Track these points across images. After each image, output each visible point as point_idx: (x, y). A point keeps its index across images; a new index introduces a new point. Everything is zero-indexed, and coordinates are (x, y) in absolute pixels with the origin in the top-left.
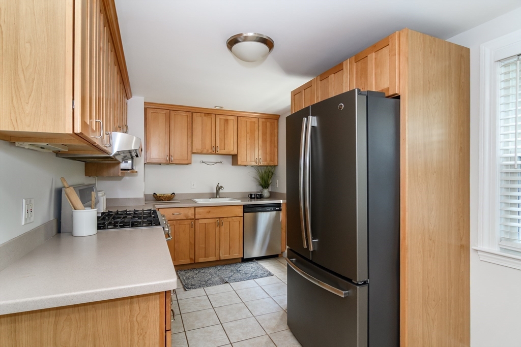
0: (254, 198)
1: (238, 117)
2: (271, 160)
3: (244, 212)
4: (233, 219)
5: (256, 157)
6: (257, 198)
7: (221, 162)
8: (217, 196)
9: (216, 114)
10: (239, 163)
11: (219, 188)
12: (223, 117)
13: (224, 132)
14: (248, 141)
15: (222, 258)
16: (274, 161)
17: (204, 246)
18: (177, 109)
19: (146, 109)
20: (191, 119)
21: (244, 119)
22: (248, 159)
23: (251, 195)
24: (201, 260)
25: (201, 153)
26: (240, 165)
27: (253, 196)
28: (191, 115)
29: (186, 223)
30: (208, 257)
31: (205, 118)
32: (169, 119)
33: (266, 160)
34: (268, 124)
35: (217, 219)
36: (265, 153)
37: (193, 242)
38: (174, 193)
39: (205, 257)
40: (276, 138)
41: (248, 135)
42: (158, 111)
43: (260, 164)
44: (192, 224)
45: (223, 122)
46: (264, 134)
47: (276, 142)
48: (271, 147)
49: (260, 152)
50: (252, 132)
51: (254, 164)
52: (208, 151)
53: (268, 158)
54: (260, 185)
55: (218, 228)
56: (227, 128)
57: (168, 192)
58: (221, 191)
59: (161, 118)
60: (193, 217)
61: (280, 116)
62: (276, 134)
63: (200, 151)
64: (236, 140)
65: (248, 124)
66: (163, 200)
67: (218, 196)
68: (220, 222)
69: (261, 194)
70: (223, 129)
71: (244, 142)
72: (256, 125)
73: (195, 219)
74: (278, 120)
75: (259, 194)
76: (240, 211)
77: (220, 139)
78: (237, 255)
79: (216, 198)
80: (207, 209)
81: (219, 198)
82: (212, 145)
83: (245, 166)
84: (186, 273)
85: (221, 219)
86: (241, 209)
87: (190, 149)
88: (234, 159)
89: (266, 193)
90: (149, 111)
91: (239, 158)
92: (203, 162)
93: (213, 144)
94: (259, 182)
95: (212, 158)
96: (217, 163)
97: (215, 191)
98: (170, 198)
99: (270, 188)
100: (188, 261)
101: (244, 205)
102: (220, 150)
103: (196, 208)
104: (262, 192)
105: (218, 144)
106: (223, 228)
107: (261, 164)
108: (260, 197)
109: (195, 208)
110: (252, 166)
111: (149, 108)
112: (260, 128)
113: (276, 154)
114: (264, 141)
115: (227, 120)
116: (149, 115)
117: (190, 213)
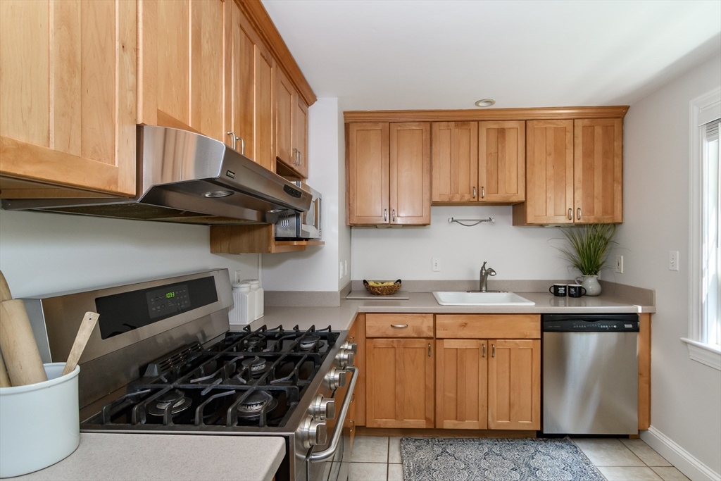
0: (564, 295)
1: (527, 121)
2: (605, 212)
3: (543, 330)
4: (516, 344)
5: (569, 205)
6: (571, 295)
7: (490, 220)
8: (481, 288)
9: (478, 121)
10: (530, 219)
11: (486, 273)
12: (495, 126)
13: (497, 159)
14: (551, 171)
15: (493, 427)
16: (613, 213)
17: (453, 395)
18: (402, 119)
19: (347, 126)
20: (429, 136)
21: (542, 125)
22: (551, 212)
23: (556, 288)
24: (449, 424)
25: (449, 204)
26: (531, 225)
27: (561, 291)
28: (429, 128)
29: (417, 345)
30: (463, 420)
31: (457, 130)
32: (387, 140)
33: (591, 211)
34: (598, 130)
35: (483, 342)
36: (589, 195)
37: (431, 386)
38: (400, 281)
39: (456, 419)
40: (618, 161)
41: (550, 159)
42: (369, 126)
43: (577, 221)
44: (429, 348)
45: (493, 135)
46: (588, 154)
47: (618, 169)
48: (604, 180)
49: (579, 194)
50: (559, 152)
51: (563, 220)
52: (462, 197)
53: (598, 207)
54: (577, 266)
55: (483, 362)
56: (503, 147)
57: (389, 277)
58: (489, 278)
59: (375, 140)
60: (432, 335)
61: (627, 108)
62: (618, 150)
63: (446, 199)
64: (522, 172)
65: (550, 134)
66: (378, 295)
67: (484, 288)
68: (487, 347)
69: (580, 288)
70: (493, 150)
71: (540, 176)
72: (569, 135)
73: (434, 339)
74: (623, 118)
75: (575, 288)
76: (533, 328)
77: (487, 171)
78: (527, 423)
79: (481, 291)
80: (461, 320)
81: (487, 291)
82: (472, 186)
83: (542, 226)
84: (418, 447)
85: (491, 342)
86: (537, 324)
87: (427, 196)
88: (518, 211)
89: (591, 284)
90: (353, 128)
91: (529, 210)
92: (453, 221)
93: (474, 183)
94: (575, 261)
95: (472, 213)
96: (481, 221)
97: (478, 278)
98: (393, 290)
99: (599, 273)
100: (421, 423)
101: (543, 315)
102: (488, 193)
103: (437, 316)
104: (580, 282)
105: (483, 182)
106: (493, 362)
107: (581, 221)
108: (579, 293)
109: (435, 314)
110: (558, 226)
111: (353, 124)
112: (579, 141)
113: (618, 196)
114: (589, 169)
115: (502, 132)
116: (353, 135)
117: (425, 325)
